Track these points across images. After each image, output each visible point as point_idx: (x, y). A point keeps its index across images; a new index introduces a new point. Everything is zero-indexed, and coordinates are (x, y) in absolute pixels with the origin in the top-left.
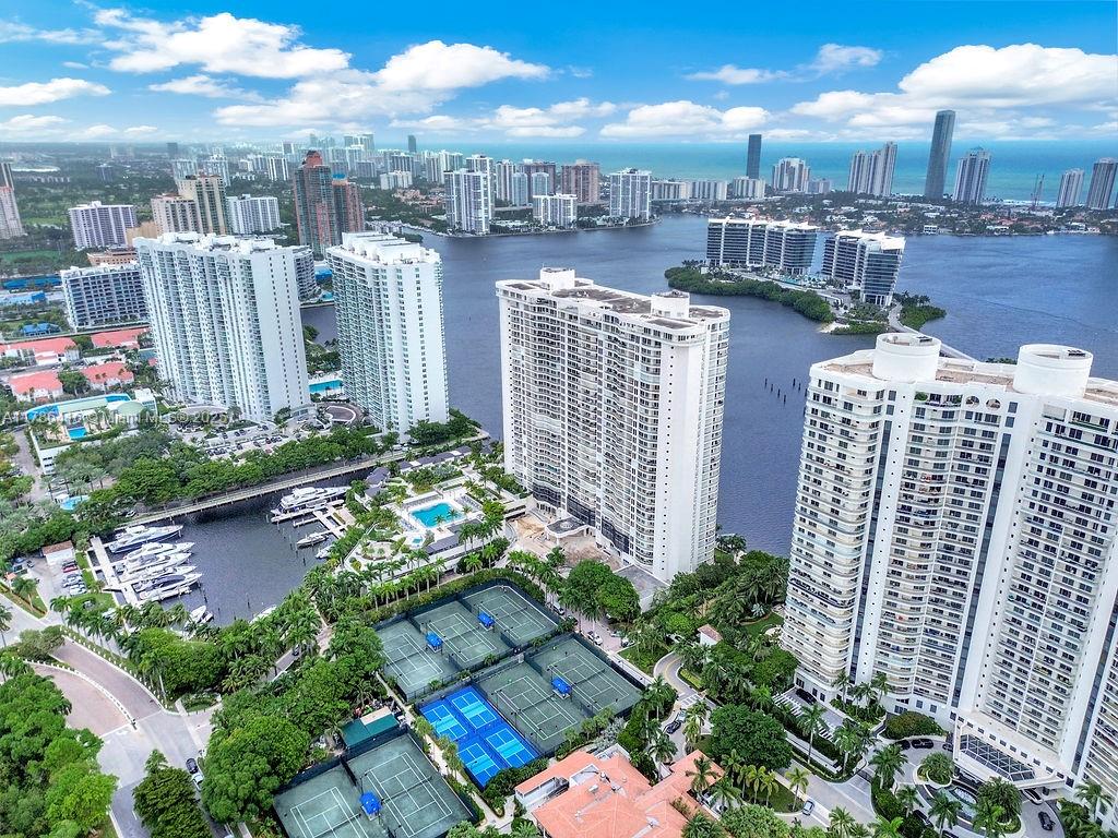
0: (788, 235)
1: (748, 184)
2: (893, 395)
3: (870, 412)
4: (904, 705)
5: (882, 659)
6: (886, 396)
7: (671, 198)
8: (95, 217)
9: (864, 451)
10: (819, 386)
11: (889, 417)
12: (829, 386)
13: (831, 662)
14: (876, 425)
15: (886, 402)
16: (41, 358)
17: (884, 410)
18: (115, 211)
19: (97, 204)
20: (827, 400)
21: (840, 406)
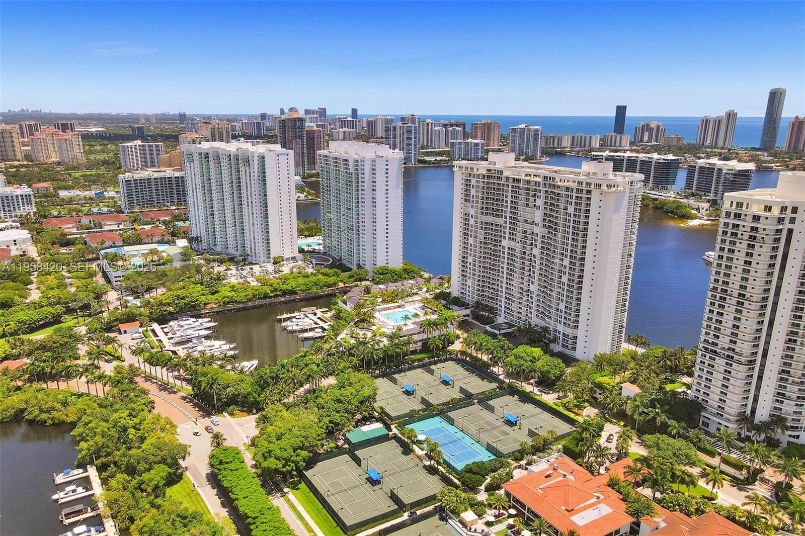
0: (656, 163)
1: (616, 139)
2: (795, 210)
3: (776, 222)
4: (795, 440)
5: (778, 405)
6: (789, 210)
7: (556, 145)
8: (136, 150)
9: (769, 250)
10: (731, 206)
11: (791, 226)
12: (739, 205)
13: (733, 406)
14: (779, 231)
15: (789, 214)
16: (105, 225)
17: (787, 221)
18: (150, 147)
19: (139, 142)
20: (738, 216)
21: (750, 218)
